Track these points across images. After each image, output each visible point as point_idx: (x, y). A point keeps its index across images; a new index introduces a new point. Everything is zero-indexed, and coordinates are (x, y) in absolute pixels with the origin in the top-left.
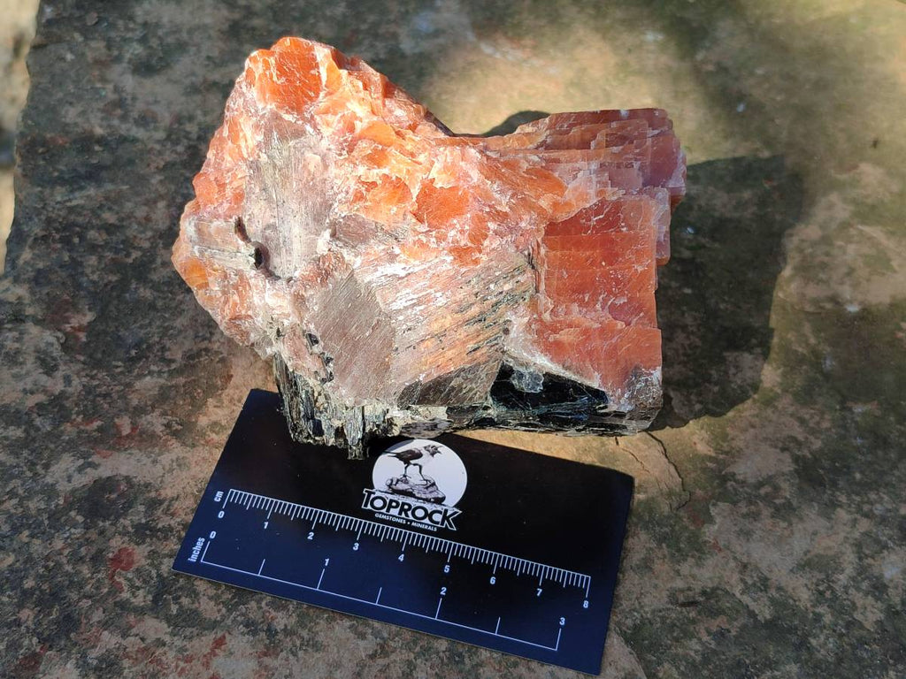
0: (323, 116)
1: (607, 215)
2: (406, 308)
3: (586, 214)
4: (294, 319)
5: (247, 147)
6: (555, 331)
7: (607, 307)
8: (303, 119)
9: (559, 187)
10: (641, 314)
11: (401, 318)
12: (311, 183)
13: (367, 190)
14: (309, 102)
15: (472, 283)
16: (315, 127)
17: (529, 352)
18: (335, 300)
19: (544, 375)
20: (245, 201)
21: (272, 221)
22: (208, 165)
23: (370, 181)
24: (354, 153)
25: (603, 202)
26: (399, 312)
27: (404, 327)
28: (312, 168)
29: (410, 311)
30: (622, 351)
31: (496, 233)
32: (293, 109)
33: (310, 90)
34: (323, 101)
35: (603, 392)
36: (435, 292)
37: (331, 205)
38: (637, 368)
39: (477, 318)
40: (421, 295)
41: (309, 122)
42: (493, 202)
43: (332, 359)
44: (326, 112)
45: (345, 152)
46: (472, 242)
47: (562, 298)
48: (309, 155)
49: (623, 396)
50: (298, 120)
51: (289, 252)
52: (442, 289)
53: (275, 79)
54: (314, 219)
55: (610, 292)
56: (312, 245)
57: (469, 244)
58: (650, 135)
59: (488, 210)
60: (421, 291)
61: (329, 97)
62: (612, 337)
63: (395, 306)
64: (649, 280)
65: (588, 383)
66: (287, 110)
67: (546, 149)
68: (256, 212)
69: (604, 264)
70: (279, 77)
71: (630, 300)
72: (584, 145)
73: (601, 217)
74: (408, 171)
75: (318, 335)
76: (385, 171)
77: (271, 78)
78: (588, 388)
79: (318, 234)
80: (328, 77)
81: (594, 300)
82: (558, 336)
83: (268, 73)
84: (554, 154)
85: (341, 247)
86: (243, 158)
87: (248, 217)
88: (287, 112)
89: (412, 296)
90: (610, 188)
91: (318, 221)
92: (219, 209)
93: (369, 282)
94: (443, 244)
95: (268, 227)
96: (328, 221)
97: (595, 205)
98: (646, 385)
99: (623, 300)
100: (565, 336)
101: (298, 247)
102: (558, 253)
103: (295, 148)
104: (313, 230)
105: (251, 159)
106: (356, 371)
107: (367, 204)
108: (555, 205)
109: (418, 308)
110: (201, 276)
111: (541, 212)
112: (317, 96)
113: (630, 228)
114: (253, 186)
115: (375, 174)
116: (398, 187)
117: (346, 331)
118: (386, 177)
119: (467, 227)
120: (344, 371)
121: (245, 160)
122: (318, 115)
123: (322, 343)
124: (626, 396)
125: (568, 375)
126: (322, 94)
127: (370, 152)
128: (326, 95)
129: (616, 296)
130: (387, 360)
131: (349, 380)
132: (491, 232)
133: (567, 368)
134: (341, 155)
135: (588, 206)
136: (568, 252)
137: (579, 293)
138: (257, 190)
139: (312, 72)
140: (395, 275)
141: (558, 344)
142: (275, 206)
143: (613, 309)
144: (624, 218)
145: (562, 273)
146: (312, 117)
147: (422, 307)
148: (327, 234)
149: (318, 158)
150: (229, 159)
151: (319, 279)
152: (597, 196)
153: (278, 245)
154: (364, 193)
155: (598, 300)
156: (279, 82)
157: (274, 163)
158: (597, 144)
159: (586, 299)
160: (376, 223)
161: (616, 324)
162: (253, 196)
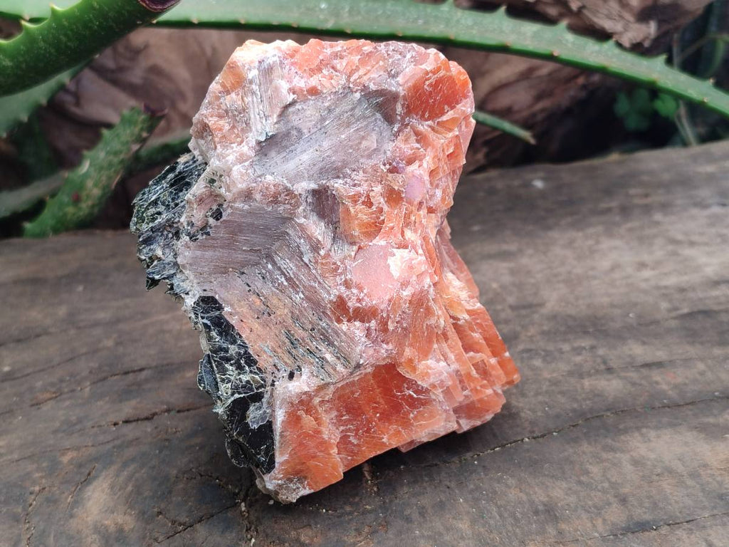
0: (412, 133)
1: (418, 399)
2: (279, 269)
3: (412, 384)
4: (228, 196)
5: (360, 77)
6: (308, 412)
7: (344, 434)
8: (403, 119)
9: (425, 353)
10: (349, 458)
11: (270, 266)
12: (351, 151)
13: (363, 203)
14: (419, 117)
15: (321, 323)
16: (400, 131)
17: (282, 404)
18: (260, 217)
19: (268, 421)
20: (313, 97)
21: (305, 131)
22: (332, 47)
23: (372, 200)
24: (390, 175)
25: (427, 391)
26: (274, 263)
27: (264, 271)
28: (364, 144)
29: (279, 272)
30: (312, 463)
31: (368, 329)
32: (408, 107)
33: (429, 113)
34: (424, 127)
35: (274, 467)
36: (302, 292)
37: (338, 177)
38: (306, 478)
39: (293, 339)
40: (295, 280)
41: (402, 125)
42: (392, 316)
43: (209, 235)
44: (417, 133)
45: (388, 166)
46: (354, 311)
47: (337, 401)
48: (374, 136)
49: (278, 480)
50: (400, 115)
51: (285, 160)
52: (306, 297)
53: (427, 83)
54: (321, 169)
55: (357, 430)
56: (298, 177)
57: (351, 310)
58: (495, 388)
59: (385, 315)
60: (297, 279)
61: (429, 129)
62: (321, 451)
63: (277, 259)
64: (379, 450)
65: (277, 454)
66: (404, 104)
67: (453, 324)
68: (308, 112)
69: (378, 415)
70: (430, 85)
71: (358, 445)
72: (468, 348)
73: (415, 396)
74: (392, 228)
75: (224, 218)
76: (386, 208)
77: (427, 80)
78: (273, 455)
79: (310, 178)
80: (447, 121)
81: (345, 423)
82: (304, 416)
83: (430, 75)
84: (452, 333)
85: (306, 201)
86: (349, 77)
87: (300, 108)
88: (403, 105)
89: (291, 273)
90: (440, 390)
91: (320, 173)
92: (297, 77)
93: (288, 234)
94: (343, 289)
95: (299, 131)
96: (324, 182)
97: (422, 387)
98: (294, 490)
99: (355, 442)
100: (308, 420)
101: (291, 166)
102: (372, 381)
103: (376, 120)
104: (311, 173)
105: (351, 86)
106: (209, 254)
107: (351, 208)
108: (410, 361)
109: (283, 279)
110: (233, 84)
111: (401, 353)
112: (426, 120)
113: (415, 418)
114: (329, 98)
115: (379, 200)
116: (376, 226)
117: (238, 234)
118: (381, 210)
119: (364, 304)
120: (203, 247)
121: (348, 80)
122: (411, 128)
123: (219, 223)
124: (280, 482)
125: (277, 438)
126: (430, 123)
127: (396, 188)
128: (430, 127)
129: (356, 434)
130: (231, 269)
131: (198, 253)
132: (367, 325)
133: (281, 436)
134: (384, 165)
135: (419, 383)
136: (376, 387)
137: (346, 411)
138: (327, 104)
139: (446, 107)
140: (302, 254)
141: (298, 419)
142: (319, 127)
143: (344, 438)
144: (420, 411)
145: (357, 392)
146: (408, 124)
147: (286, 283)
148: (313, 186)
149: (375, 146)
150: (344, 64)
151: (272, 199)
152: (430, 385)
153: (286, 147)
154: (360, 201)
155: (347, 426)
156: (425, 87)
157: (356, 107)
158: (471, 358)
159: (344, 418)
160: (339, 221)
161: (333, 449)
162: (320, 104)
